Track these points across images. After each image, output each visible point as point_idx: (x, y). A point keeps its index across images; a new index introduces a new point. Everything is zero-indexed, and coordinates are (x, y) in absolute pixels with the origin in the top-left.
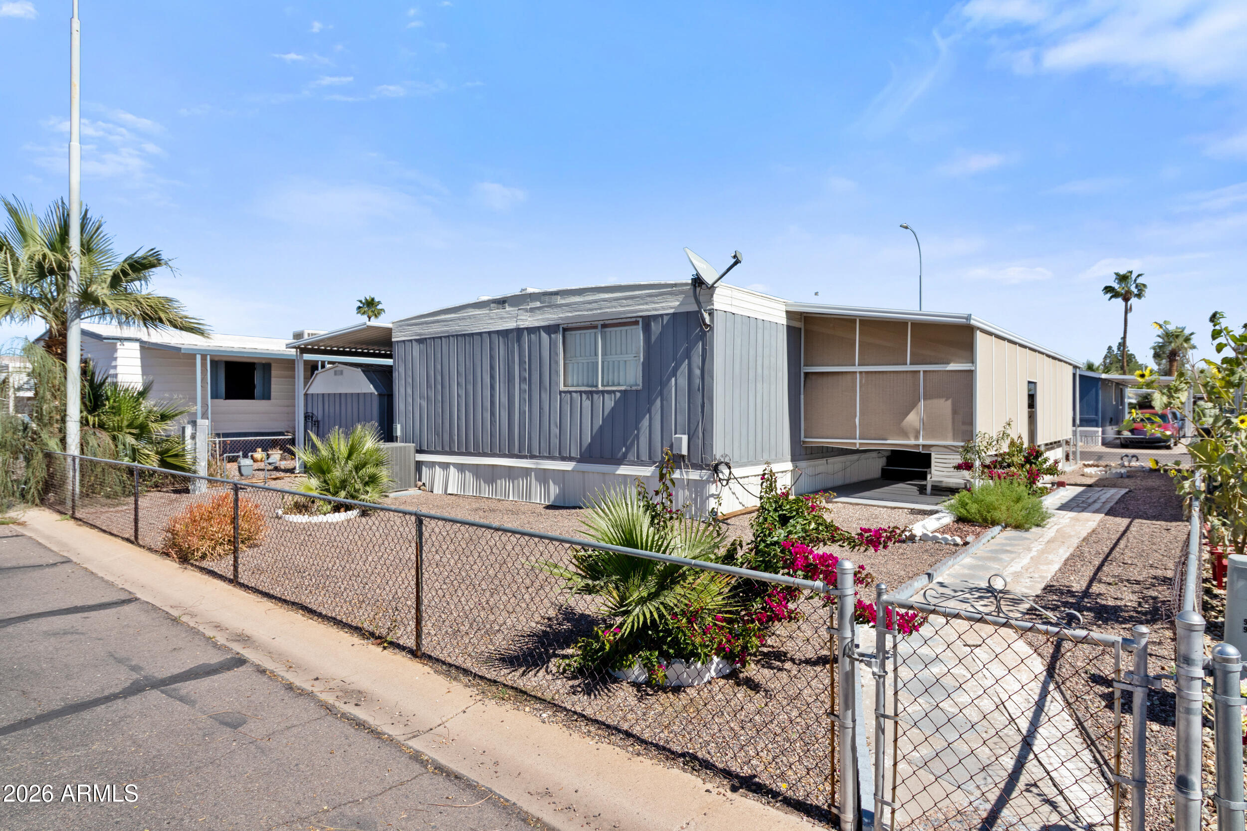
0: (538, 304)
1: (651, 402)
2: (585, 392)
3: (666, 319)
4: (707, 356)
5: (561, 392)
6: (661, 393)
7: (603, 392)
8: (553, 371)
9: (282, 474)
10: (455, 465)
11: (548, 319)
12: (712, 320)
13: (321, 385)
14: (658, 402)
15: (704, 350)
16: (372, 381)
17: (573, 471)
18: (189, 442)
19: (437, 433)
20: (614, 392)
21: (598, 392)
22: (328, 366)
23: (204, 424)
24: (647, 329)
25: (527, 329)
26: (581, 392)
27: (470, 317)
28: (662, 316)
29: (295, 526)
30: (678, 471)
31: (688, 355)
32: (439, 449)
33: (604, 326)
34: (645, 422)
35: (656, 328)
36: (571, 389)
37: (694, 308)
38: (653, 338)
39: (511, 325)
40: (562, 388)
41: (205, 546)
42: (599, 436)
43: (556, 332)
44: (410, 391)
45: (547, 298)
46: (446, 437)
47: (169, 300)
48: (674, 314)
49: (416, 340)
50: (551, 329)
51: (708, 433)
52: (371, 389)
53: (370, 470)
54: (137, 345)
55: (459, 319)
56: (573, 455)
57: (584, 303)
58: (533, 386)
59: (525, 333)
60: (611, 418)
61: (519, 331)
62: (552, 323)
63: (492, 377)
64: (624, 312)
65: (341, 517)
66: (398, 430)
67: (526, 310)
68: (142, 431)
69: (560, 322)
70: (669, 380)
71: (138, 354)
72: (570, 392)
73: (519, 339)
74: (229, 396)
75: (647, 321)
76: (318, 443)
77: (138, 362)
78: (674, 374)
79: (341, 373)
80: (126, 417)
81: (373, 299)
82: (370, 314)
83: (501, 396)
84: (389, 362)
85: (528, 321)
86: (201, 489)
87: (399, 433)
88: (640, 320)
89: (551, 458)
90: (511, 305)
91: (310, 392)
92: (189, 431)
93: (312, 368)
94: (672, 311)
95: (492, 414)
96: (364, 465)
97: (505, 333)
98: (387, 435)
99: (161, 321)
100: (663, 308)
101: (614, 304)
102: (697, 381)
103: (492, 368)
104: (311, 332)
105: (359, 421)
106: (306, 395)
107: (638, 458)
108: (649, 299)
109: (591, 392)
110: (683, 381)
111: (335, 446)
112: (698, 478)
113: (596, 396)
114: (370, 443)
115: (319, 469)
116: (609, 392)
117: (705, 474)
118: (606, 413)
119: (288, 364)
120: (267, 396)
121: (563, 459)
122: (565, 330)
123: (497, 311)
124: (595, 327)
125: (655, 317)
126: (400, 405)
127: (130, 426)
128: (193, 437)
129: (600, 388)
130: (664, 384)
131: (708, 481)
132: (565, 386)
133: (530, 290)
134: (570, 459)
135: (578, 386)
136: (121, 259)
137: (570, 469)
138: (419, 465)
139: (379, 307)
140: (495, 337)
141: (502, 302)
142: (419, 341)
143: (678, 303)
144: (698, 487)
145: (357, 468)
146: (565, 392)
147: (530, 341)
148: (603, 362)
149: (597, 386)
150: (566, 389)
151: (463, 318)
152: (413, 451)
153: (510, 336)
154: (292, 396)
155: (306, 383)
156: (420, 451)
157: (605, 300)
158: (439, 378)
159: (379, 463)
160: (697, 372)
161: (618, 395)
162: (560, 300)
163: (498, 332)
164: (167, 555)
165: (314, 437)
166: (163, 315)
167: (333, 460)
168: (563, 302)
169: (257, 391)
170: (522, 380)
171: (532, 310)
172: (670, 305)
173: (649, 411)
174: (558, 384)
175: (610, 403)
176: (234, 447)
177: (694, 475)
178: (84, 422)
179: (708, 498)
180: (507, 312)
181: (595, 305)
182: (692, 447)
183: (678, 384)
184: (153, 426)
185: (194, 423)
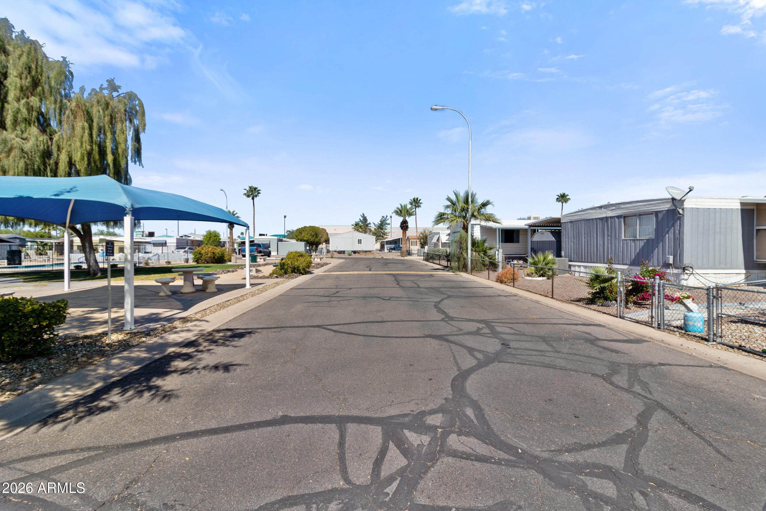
0: (614, 208)
1: (658, 243)
2: (632, 240)
3: (664, 212)
4: (681, 226)
5: (623, 240)
6: (662, 240)
7: (639, 240)
8: (620, 232)
9: (523, 268)
10: (583, 266)
11: (618, 213)
12: (683, 212)
13: (537, 238)
14: (661, 243)
15: (680, 223)
16: (554, 236)
17: (627, 269)
18: (497, 256)
19: (577, 255)
20: (643, 240)
21: (637, 240)
22: (539, 231)
23: (501, 250)
24: (657, 216)
25: (610, 217)
26: (630, 240)
27: (589, 213)
28: (662, 211)
29: (527, 280)
30: (669, 269)
31: (673, 225)
32: (578, 260)
33: (640, 215)
34: (656, 251)
35: (660, 216)
36: (627, 239)
37: (674, 208)
38: (659, 219)
39: (604, 216)
40: (623, 238)
41: (506, 280)
42: (638, 256)
43: (621, 218)
44: (567, 240)
45: (617, 206)
46: (580, 256)
47: (492, 214)
48: (668, 210)
49: (569, 222)
50: (619, 217)
51: (681, 255)
52: (553, 239)
53: (550, 265)
54: (479, 226)
55: (585, 214)
56: (627, 263)
57: (631, 207)
58: (612, 238)
59: (609, 218)
60: (642, 249)
61: (607, 218)
62: (619, 214)
63: (597, 235)
64: (648, 210)
65: (541, 278)
66: (563, 253)
67: (610, 210)
68: (485, 253)
69: (622, 214)
70: (665, 235)
71: (479, 229)
72: (626, 240)
73: (607, 221)
74: (505, 242)
75: (657, 213)
76: (534, 256)
77: (479, 231)
78: (668, 232)
79: (543, 234)
80: (481, 248)
81: (564, 194)
82: (563, 201)
83: (600, 241)
84: (560, 228)
85: (610, 214)
86: (500, 269)
87: (563, 254)
88: (654, 212)
89: (619, 264)
90: (604, 209)
91: (533, 240)
92: (497, 253)
93: (534, 231)
94: (667, 209)
95: (597, 248)
96: (548, 263)
97: (602, 219)
98: (559, 255)
99: (490, 221)
100: (663, 208)
101: (643, 207)
102: (677, 236)
103: (597, 231)
104: (534, 216)
105: (547, 250)
106: (531, 241)
107: (653, 264)
108: (657, 205)
109: (635, 240)
110: (672, 236)
111: (539, 258)
112: (677, 272)
113: (636, 241)
114: (551, 257)
115: (535, 264)
116: (642, 240)
117: (680, 271)
118: (640, 248)
119: (525, 230)
120: (518, 242)
121: (623, 264)
122: (625, 217)
123: (599, 211)
124: (636, 216)
125: (660, 211)
126: (563, 245)
127: (482, 251)
128: (498, 255)
129: (638, 238)
130: (663, 237)
131: (681, 274)
132: (625, 237)
133: (612, 202)
134: (626, 264)
135: (630, 237)
136: (480, 204)
137: (626, 268)
138: (570, 266)
139: (568, 197)
140: (598, 220)
141: (601, 207)
142: (571, 222)
143: (669, 206)
144: (677, 276)
145: (546, 264)
146: (624, 240)
147: (611, 221)
148: (639, 229)
149: (637, 238)
150: (625, 239)
151: (586, 214)
152: (567, 261)
153: (604, 220)
154: (527, 242)
155: (531, 237)
156: (570, 261)
157: (640, 206)
158: (578, 235)
159: (554, 263)
160: (677, 232)
161: (645, 241)
162: (622, 206)
163: (599, 218)
164: (497, 281)
165: (533, 255)
166: (491, 219)
167: (539, 261)
168: (624, 207)
169: (515, 240)
170: (608, 235)
171: (612, 210)
172: (667, 206)
173: (657, 247)
174: (621, 237)
175: (642, 244)
176: (509, 258)
177: (676, 271)
178: (472, 250)
179: (681, 280)
180: (603, 211)
181: (636, 208)
182: (675, 260)
183: (669, 237)
184: (488, 251)
185: (498, 250)
